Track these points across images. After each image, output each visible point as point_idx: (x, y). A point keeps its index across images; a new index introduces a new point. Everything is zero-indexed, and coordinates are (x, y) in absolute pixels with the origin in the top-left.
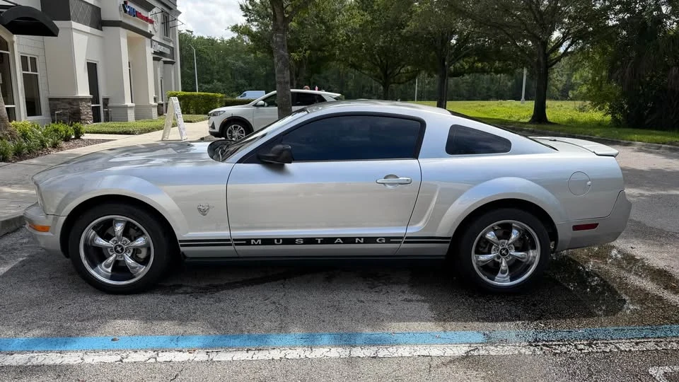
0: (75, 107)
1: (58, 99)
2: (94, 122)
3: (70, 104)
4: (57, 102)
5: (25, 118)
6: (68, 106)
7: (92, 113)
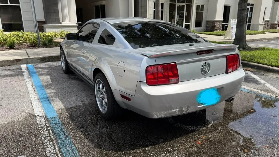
0: (214, 24)
1: (209, 21)
2: (222, 30)
3: (212, 23)
4: (208, 22)
5: (194, 28)
6: (212, 24)
7: (222, 27)
